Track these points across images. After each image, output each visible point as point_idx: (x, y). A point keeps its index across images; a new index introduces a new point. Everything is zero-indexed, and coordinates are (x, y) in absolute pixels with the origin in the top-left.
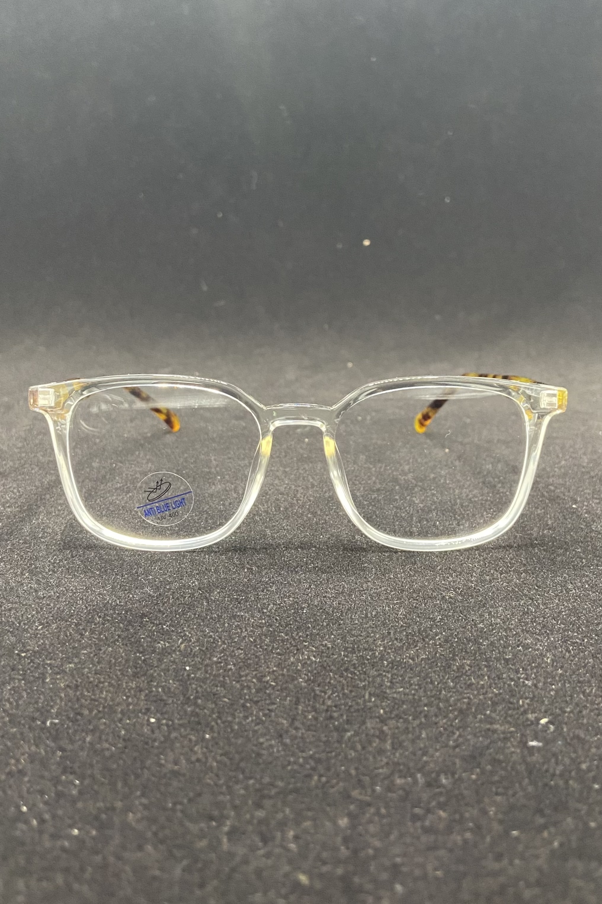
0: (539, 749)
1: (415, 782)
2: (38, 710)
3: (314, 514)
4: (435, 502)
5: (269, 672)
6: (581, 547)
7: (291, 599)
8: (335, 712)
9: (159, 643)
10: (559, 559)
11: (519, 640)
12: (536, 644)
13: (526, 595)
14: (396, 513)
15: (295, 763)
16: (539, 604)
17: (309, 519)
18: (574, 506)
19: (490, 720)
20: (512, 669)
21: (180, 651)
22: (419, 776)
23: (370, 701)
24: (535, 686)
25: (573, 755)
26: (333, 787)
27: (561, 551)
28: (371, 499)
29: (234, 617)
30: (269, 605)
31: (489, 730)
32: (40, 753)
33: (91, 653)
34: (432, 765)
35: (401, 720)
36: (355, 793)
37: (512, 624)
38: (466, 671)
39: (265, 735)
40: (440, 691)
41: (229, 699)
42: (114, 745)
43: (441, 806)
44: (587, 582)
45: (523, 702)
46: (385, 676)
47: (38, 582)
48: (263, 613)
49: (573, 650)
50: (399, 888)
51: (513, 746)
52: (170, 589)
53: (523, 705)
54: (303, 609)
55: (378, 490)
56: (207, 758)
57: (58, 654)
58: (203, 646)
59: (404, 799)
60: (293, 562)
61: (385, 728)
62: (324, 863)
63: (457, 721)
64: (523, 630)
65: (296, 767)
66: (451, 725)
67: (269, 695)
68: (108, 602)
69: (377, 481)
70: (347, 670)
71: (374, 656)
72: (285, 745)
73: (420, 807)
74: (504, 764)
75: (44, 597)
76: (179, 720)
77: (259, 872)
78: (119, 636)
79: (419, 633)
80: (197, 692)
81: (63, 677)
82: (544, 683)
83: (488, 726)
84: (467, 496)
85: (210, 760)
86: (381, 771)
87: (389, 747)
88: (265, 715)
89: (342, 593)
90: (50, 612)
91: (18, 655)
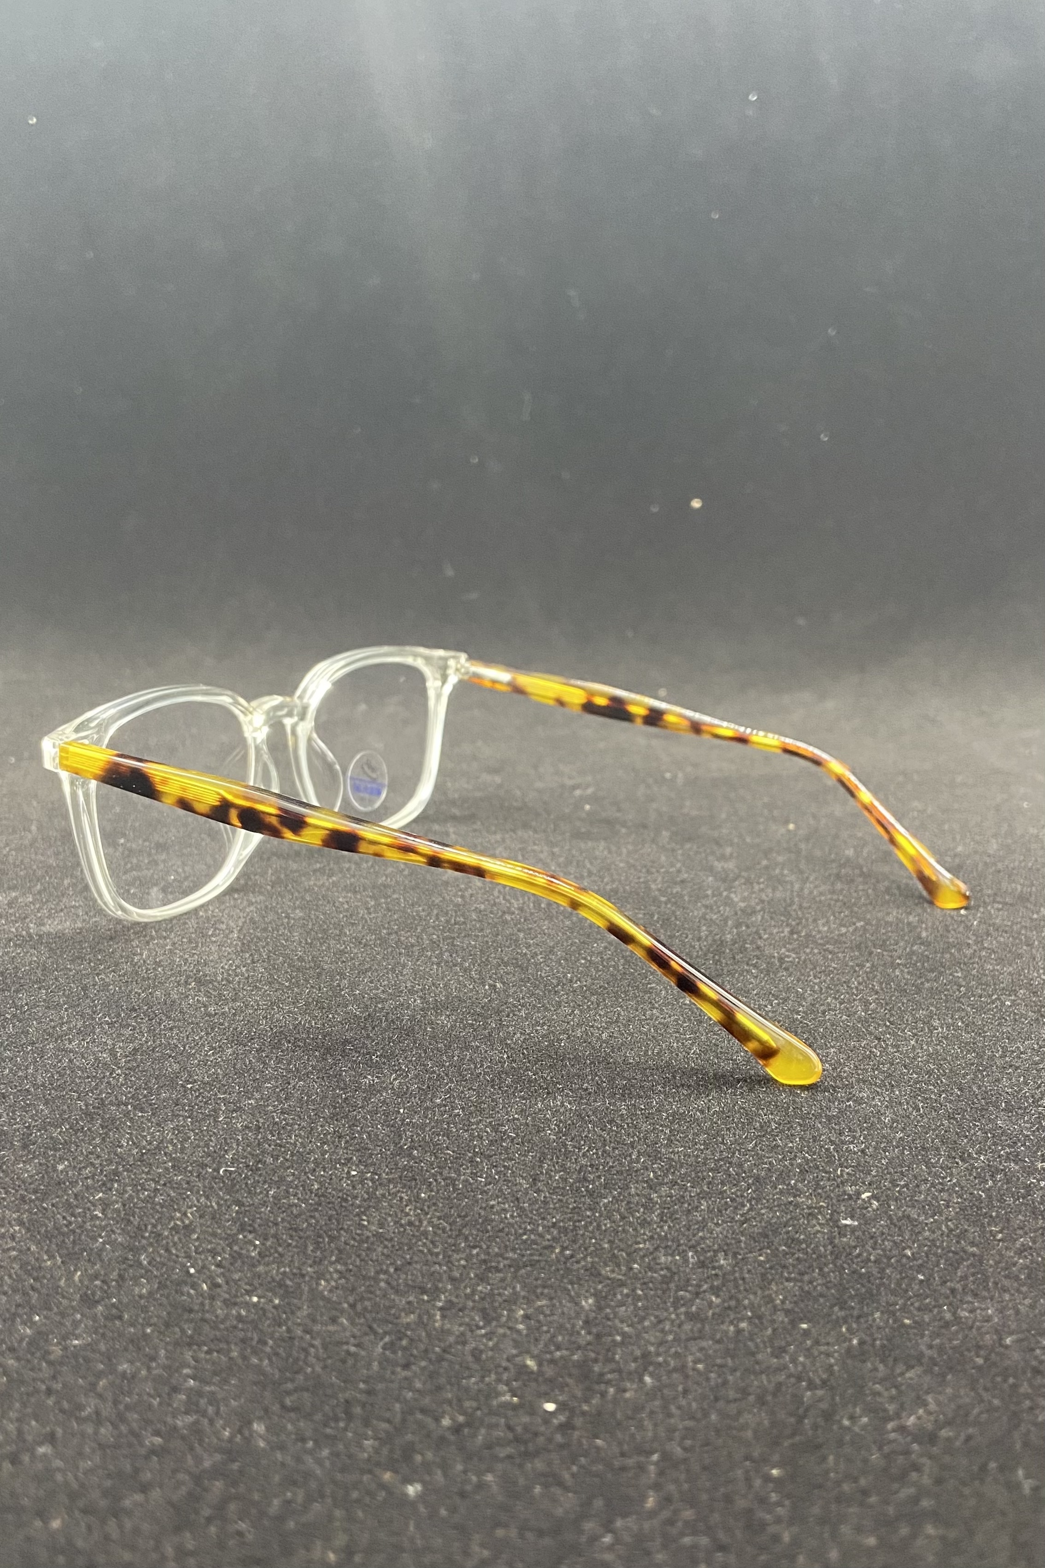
0: (853, 1230)
1: (686, 1260)
2: (208, 1155)
4: (762, 901)
5: (508, 1121)
6: (962, 970)
7: (546, 1027)
8: (590, 1173)
9: (366, 1077)
10: (927, 985)
11: (850, 1093)
12: (873, 1098)
13: (871, 1034)
14: (705, 914)
15: (532, 1231)
16: (887, 1045)
19: (794, 1192)
20: (835, 1129)
21: (393, 1089)
22: (690, 1254)
23: (638, 1161)
24: (863, 1151)
25: (898, 1239)
26: (578, 1262)
27: (932, 975)
29: (467, 1048)
30: (515, 1034)
31: (791, 1203)
32: (212, 1206)
33: (277, 1087)
34: (709, 1242)
35: (676, 1187)
37: (844, 1072)
38: (772, 1130)
39: (498, 1197)
40: (734, 1153)
41: (453, 1152)
42: (305, 1201)
43: (715, 1291)
44: (961, 1018)
45: (842, 1171)
46: (662, 1131)
47: (208, 995)
48: (506, 1044)
49: (923, 1107)
50: (648, 1379)
51: (820, 1224)
52: (383, 1008)
53: (842, 1175)
54: (560, 1041)
55: (683, 881)
56: (420, 1221)
57: (234, 1087)
58: (424, 1084)
59: (666, 1281)
60: (553, 978)
61: (654, 1196)
62: (558, 1348)
63: (750, 1191)
64: (858, 1081)
65: (533, 1237)
66: (742, 1196)
67: (506, 1149)
68: (300, 1023)
70: (611, 1122)
71: (649, 1105)
72: (522, 1209)
73: (686, 1291)
74: (804, 1246)
75: (216, 1014)
76: (387, 1174)
77: (476, 1354)
78: (314, 1067)
80: (412, 1141)
81: (241, 1116)
82: (876, 1149)
83: (791, 1199)
84: (811, 893)
85: (425, 1223)
86: (641, 1246)
87: (655, 1218)
88: (497, 1173)
89: (617, 1021)
90: (224, 1034)
91: (182, 1086)
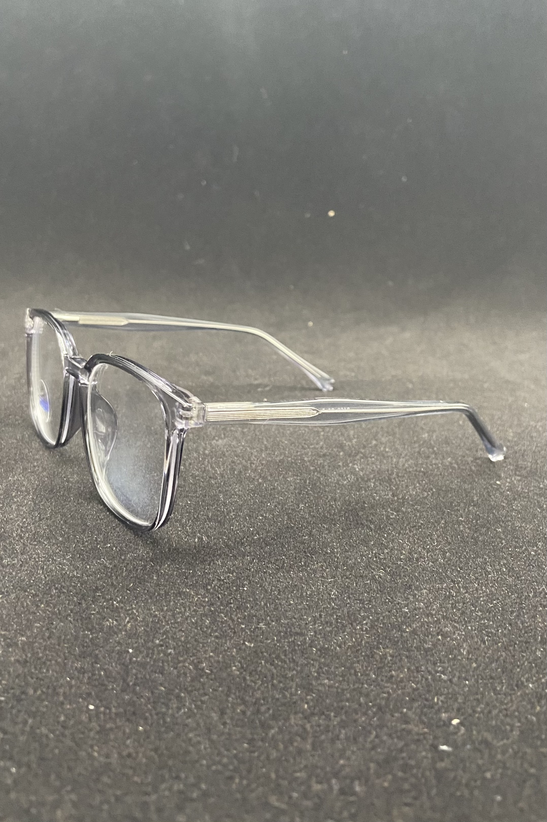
0: (448, 754)
1: (331, 788)
3: (264, 478)
4: (374, 471)
5: (206, 658)
6: (501, 526)
7: (234, 574)
8: (262, 705)
9: (108, 620)
10: (481, 538)
11: (439, 628)
12: (454, 633)
13: (448, 577)
15: (219, 763)
16: (459, 587)
17: (260, 484)
18: (498, 482)
19: (406, 720)
21: (126, 631)
22: (334, 781)
23: (296, 694)
24: (451, 681)
25: (480, 762)
26: (252, 792)
27: (484, 530)
28: (317, 465)
29: (180, 593)
31: (404, 730)
33: (44, 627)
34: (348, 770)
35: (323, 717)
36: (274, 800)
38: (389, 663)
39: (195, 729)
40: (362, 684)
41: (165, 688)
42: (53, 732)
45: (438, 699)
46: (313, 665)
48: (207, 589)
49: (487, 640)
51: (425, 750)
53: (438, 703)
54: (243, 586)
57: (13, 626)
58: (147, 626)
59: (318, 808)
61: (307, 725)
63: (375, 719)
64: (443, 617)
65: (220, 767)
66: (369, 724)
67: (203, 684)
68: (66, 573)
69: (325, 446)
70: (278, 657)
71: (304, 642)
72: (212, 741)
74: (415, 771)
76: (116, 708)
78: (72, 610)
79: (348, 616)
81: (15, 651)
82: (459, 678)
83: (404, 726)
87: (309, 747)
88: (196, 707)
